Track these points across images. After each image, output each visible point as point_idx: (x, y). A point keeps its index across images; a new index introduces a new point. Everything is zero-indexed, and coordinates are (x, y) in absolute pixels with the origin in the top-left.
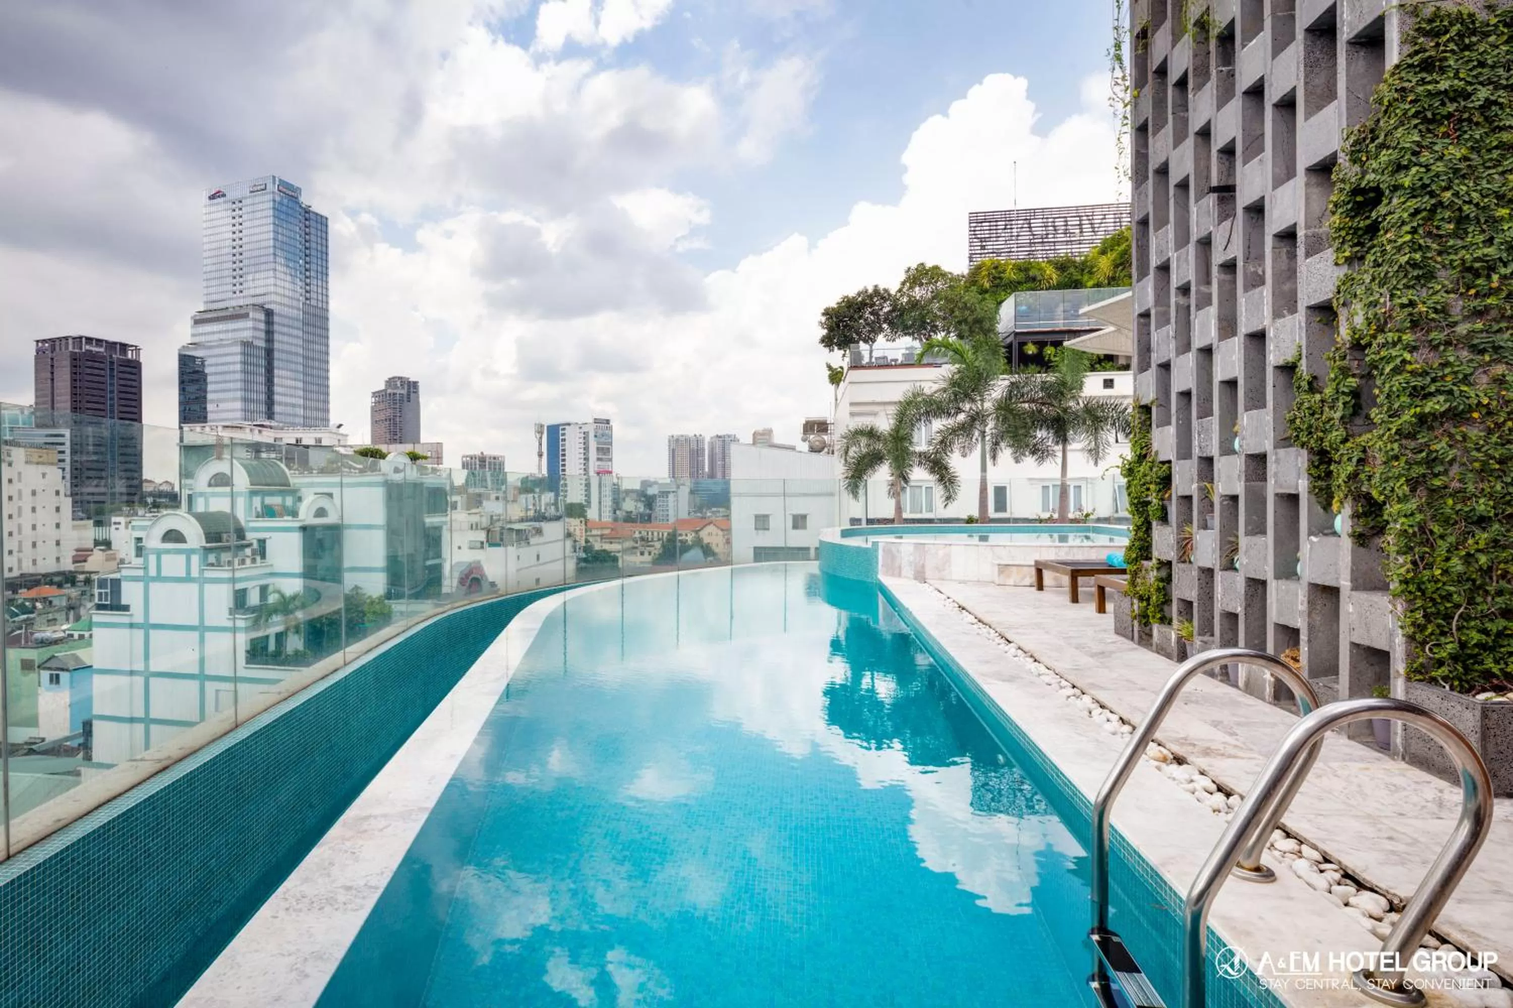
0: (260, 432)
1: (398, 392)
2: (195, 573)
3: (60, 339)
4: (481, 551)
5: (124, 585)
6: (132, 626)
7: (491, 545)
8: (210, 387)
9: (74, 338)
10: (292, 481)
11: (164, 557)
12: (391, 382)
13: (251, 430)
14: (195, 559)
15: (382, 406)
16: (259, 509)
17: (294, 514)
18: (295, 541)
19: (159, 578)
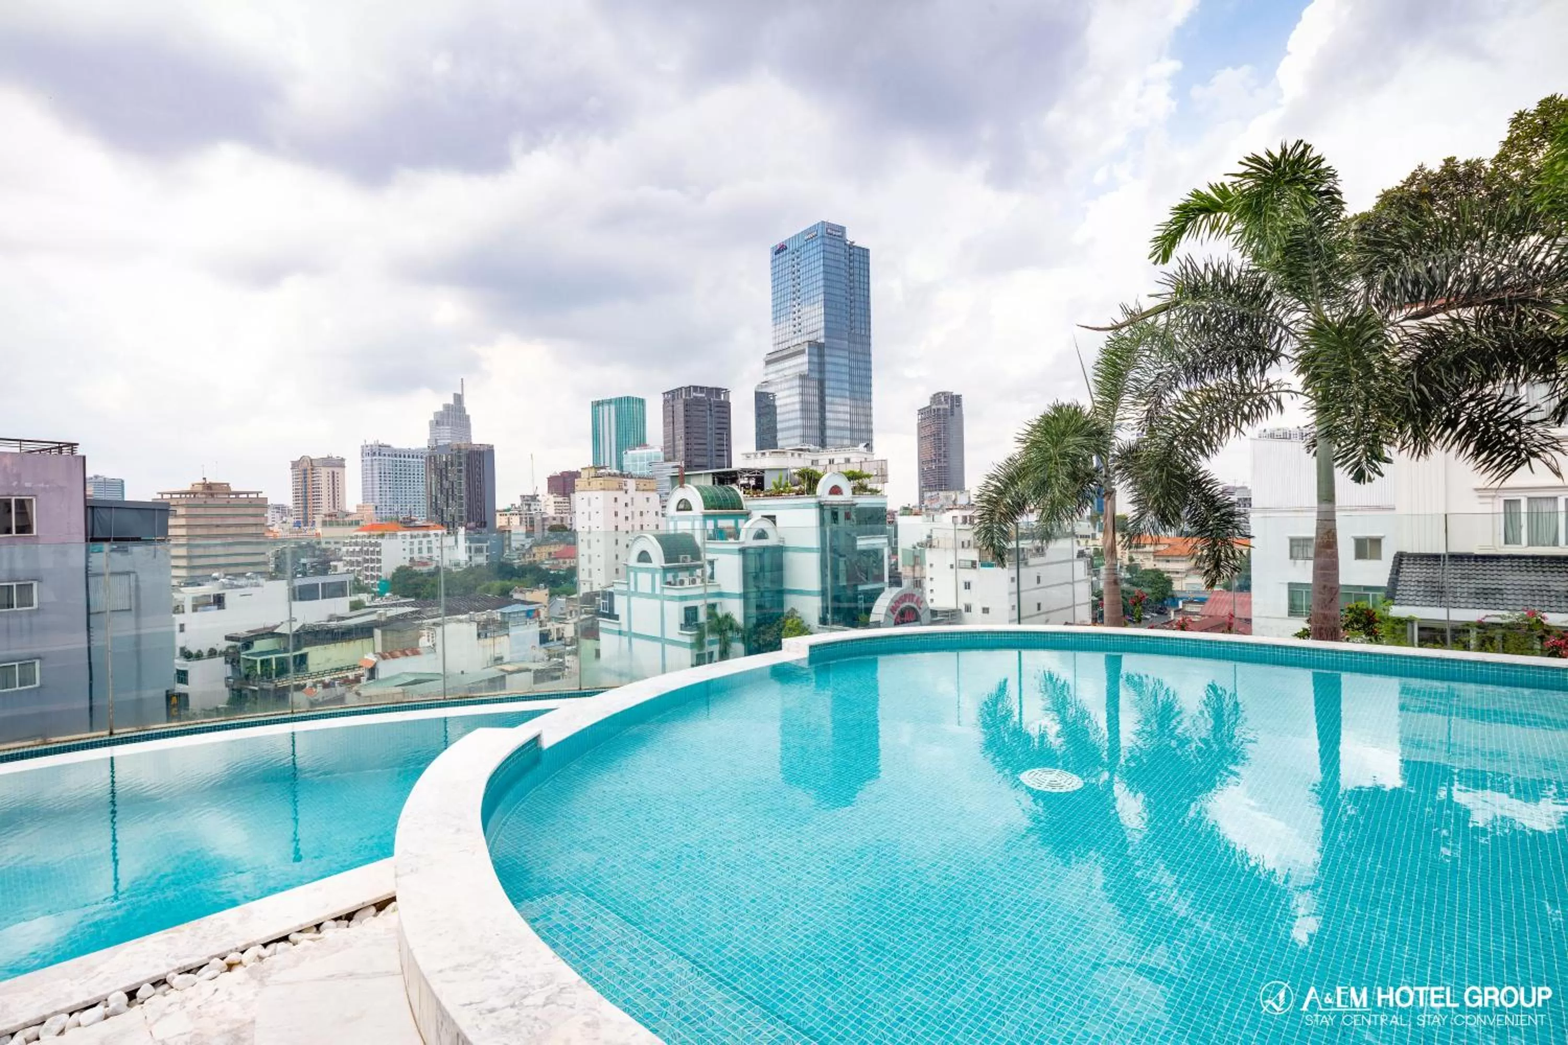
0: (800, 455)
1: (941, 407)
2: (658, 591)
3: (677, 390)
4: (973, 571)
5: (616, 597)
6: (620, 633)
7: (983, 565)
8: (779, 418)
9: (686, 388)
10: (744, 504)
11: (640, 575)
12: (936, 398)
13: (793, 454)
14: (658, 577)
15: (927, 422)
16: (711, 532)
17: (736, 534)
18: (736, 561)
19: (636, 593)
